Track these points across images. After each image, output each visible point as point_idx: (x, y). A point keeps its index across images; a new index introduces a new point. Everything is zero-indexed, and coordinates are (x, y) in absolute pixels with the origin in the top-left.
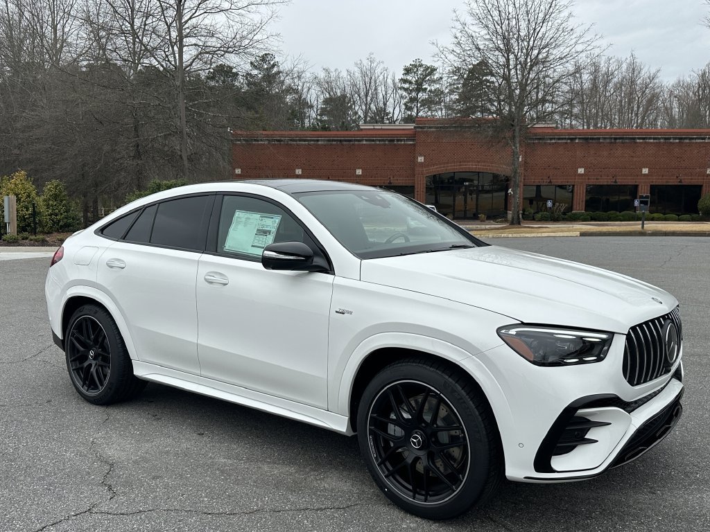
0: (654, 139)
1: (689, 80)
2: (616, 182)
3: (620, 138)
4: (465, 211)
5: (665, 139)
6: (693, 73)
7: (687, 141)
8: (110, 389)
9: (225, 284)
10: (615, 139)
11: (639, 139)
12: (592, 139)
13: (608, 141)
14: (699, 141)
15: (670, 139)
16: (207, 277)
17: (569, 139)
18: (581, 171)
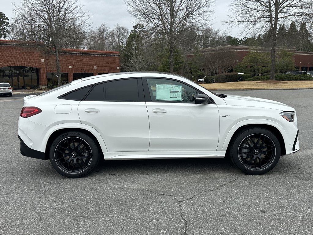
0: (98, 54)
1: (95, 31)
2: (85, 72)
3: (85, 54)
4: (19, 85)
5: (101, 55)
6: (96, 28)
7: (109, 56)
8: (92, 168)
9: (165, 113)
10: (83, 54)
11: (92, 54)
12: (74, 53)
13: (80, 55)
14: (113, 56)
15: (103, 55)
16: (154, 111)
17: (64, 53)
18: (70, 67)
